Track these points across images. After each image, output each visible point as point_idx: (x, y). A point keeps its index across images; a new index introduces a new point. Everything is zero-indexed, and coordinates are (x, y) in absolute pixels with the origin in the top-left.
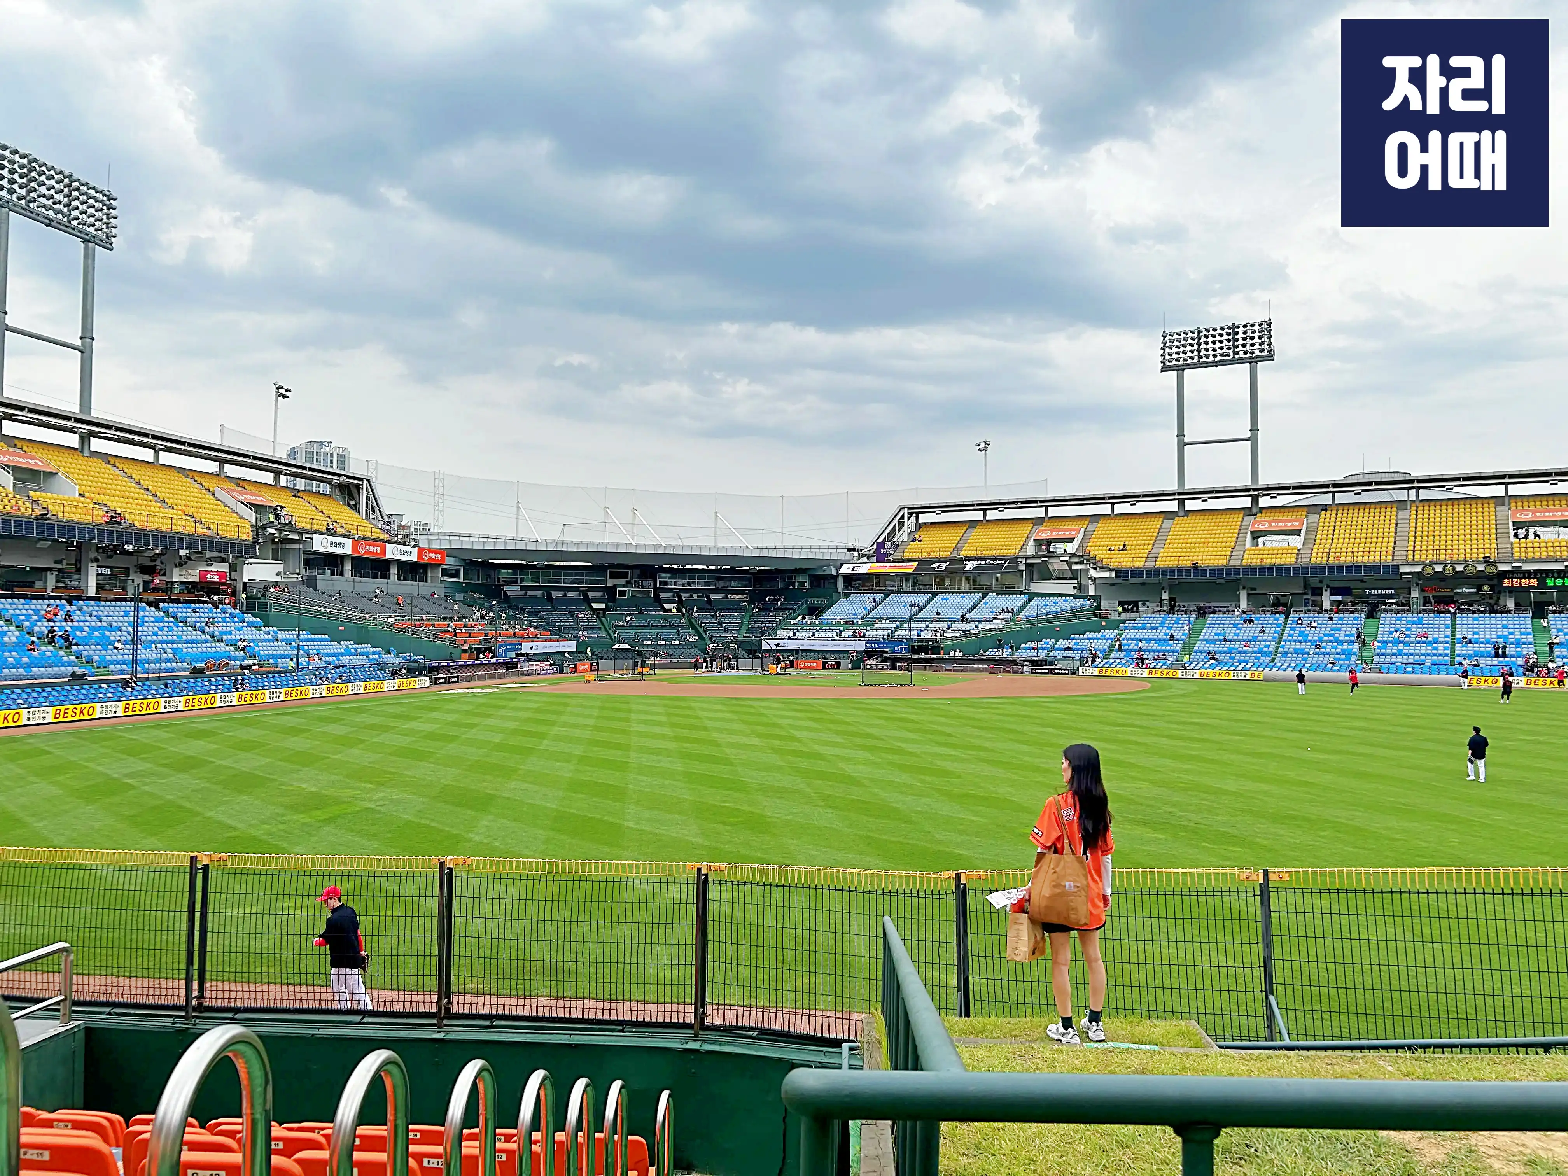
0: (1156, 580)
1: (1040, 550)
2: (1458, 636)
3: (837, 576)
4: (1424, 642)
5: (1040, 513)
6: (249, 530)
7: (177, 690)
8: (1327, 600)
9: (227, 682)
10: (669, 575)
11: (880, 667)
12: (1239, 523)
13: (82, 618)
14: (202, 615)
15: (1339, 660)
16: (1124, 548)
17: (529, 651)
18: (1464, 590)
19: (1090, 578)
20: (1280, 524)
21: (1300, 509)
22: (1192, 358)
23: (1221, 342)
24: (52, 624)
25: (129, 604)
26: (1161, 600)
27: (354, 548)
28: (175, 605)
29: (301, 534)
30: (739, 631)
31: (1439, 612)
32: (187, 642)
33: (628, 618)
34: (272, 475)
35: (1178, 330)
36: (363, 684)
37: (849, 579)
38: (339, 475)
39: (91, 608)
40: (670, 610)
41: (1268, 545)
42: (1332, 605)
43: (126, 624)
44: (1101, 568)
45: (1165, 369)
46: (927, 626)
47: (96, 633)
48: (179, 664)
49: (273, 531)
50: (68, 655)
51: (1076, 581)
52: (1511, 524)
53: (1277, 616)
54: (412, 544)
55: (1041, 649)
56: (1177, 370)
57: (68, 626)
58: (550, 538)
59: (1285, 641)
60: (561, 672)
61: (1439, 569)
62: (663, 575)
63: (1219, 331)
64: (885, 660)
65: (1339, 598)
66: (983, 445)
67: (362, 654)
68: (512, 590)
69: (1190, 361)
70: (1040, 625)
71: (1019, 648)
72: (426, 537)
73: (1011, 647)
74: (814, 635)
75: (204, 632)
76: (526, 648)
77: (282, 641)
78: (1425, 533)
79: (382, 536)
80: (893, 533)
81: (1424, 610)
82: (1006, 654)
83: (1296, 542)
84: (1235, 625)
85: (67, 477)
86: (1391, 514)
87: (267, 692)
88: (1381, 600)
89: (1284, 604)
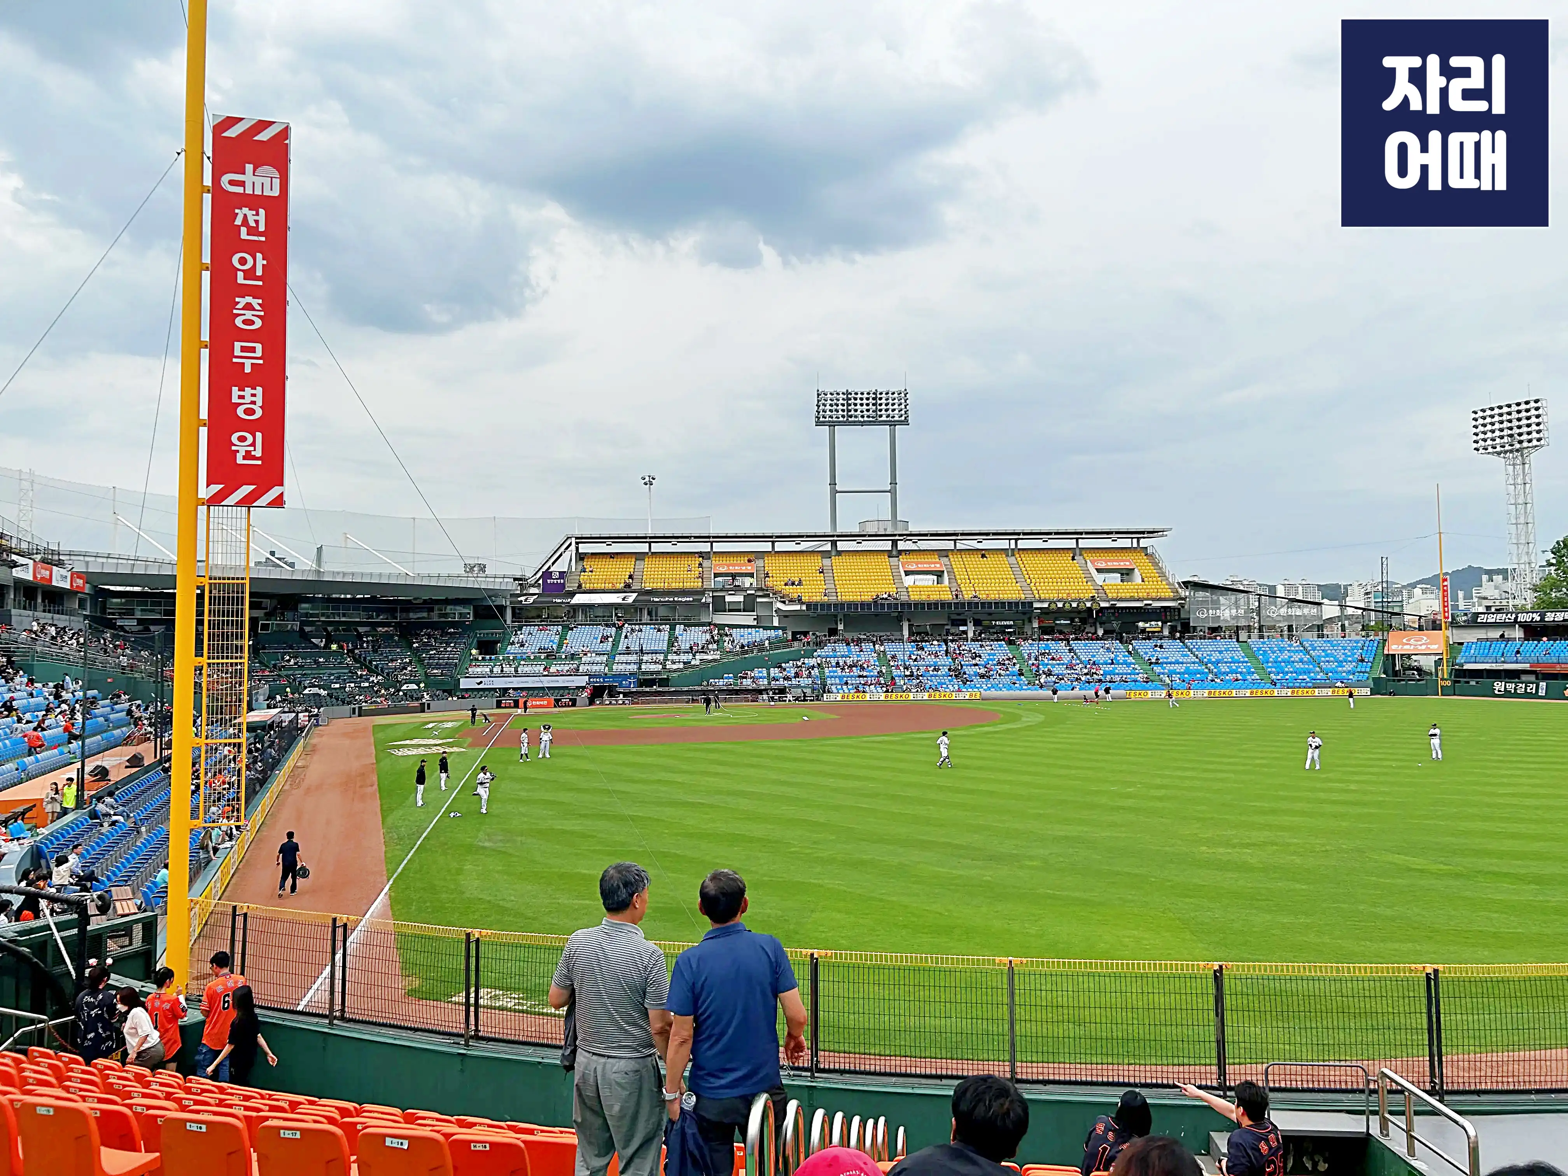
1: (726, 584)
2: (1083, 658)
3: (505, 608)
5: (707, 548)
8: (971, 630)
12: (891, 563)
18: (1062, 622)
19: (775, 611)
20: (923, 565)
22: (843, 416)
23: (868, 405)
27: (34, 573)
31: (1056, 640)
33: (287, 657)
35: (832, 391)
37: (515, 611)
41: (917, 583)
44: (789, 601)
45: (819, 423)
51: (755, 613)
52: (1092, 570)
54: (71, 567)
56: (830, 426)
61: (1060, 605)
62: (307, 605)
63: (865, 396)
64: (617, 695)
69: (841, 419)
81: (1044, 638)
86: (1003, 560)
88: (1002, 630)
89: (927, 634)
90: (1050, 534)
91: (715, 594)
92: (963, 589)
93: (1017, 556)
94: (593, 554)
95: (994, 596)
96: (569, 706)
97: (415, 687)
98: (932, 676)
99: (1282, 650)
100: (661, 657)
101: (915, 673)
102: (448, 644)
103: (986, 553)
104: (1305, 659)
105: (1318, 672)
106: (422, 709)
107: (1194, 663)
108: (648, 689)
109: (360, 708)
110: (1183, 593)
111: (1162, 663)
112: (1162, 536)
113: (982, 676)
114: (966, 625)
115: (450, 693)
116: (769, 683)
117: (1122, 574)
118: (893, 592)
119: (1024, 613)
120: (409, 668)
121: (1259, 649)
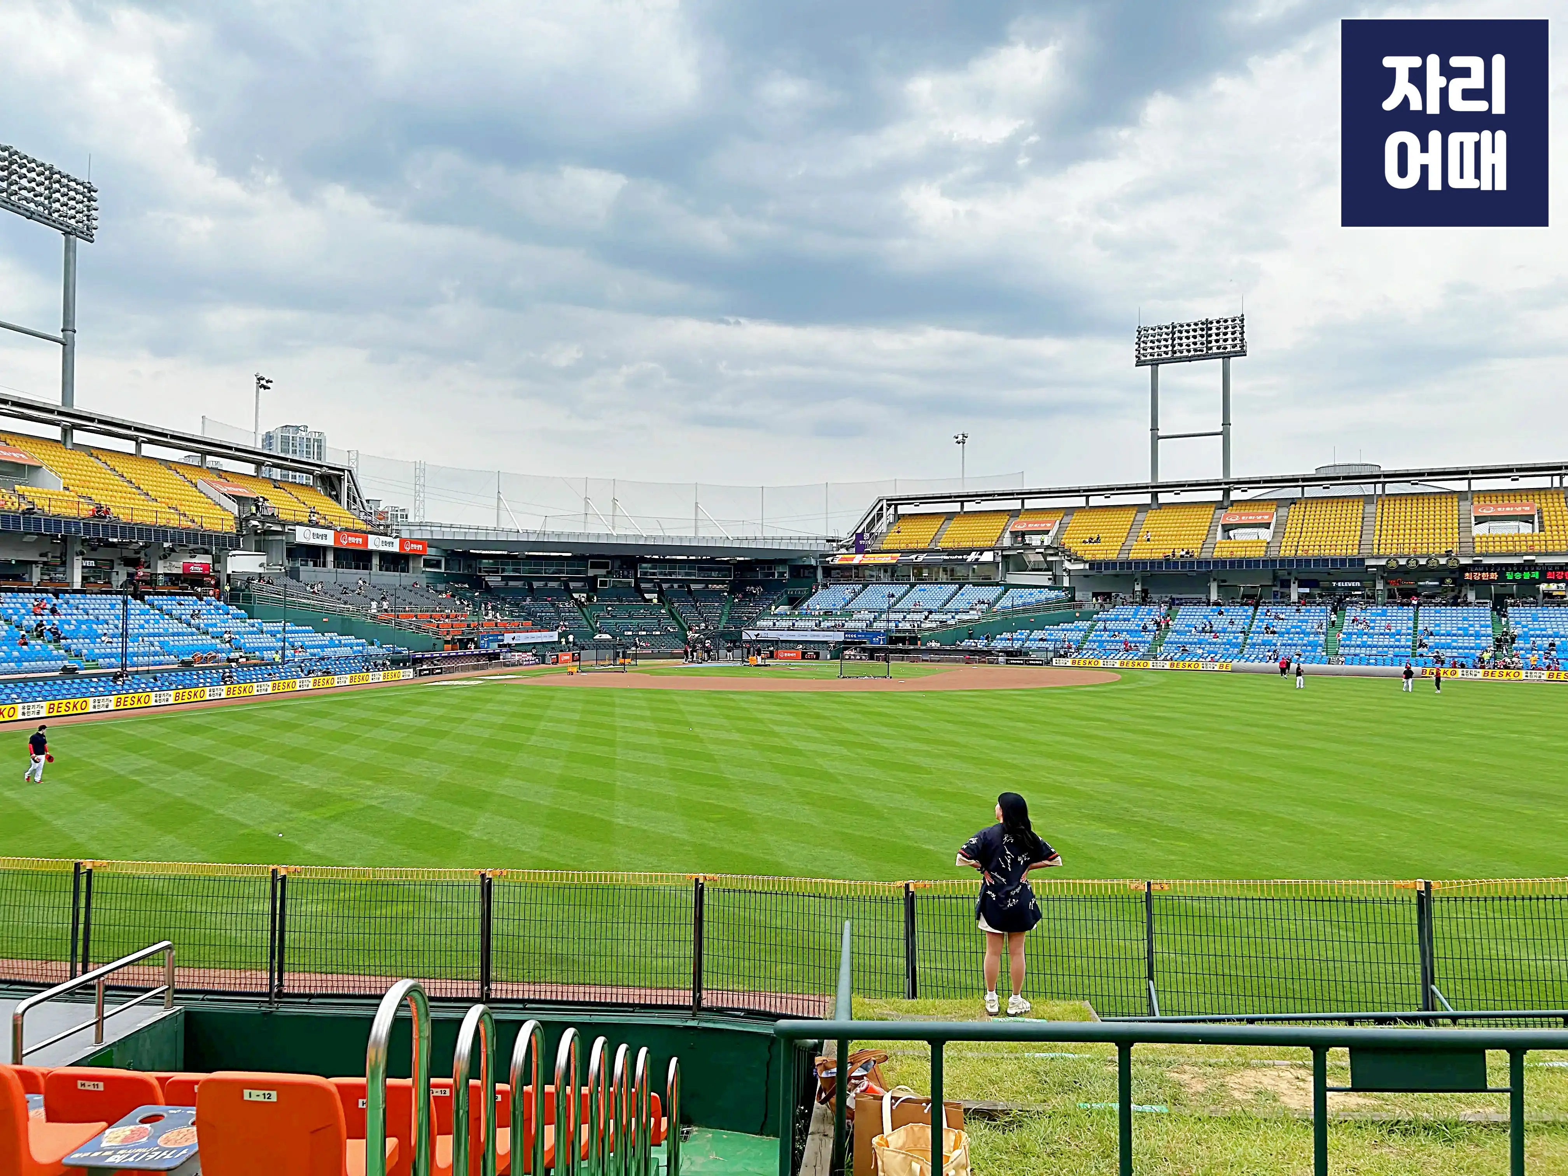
0: (1129, 572)
1: (1015, 542)
2: (1420, 628)
3: (816, 568)
4: (1387, 634)
5: (1016, 505)
6: (232, 523)
7: (167, 684)
8: (1295, 593)
9: (215, 675)
10: (649, 565)
11: (858, 657)
12: (1211, 516)
13: (69, 611)
14: (187, 607)
15: (1304, 651)
16: (1098, 540)
17: (511, 642)
18: (1427, 583)
19: (1065, 570)
20: (1250, 518)
21: (1270, 503)
22: (1166, 353)
23: (1195, 337)
24: (40, 618)
25: (114, 596)
26: (1134, 592)
27: (336, 540)
28: (160, 597)
29: (284, 525)
30: (719, 622)
31: (1403, 605)
32: (173, 635)
33: (609, 609)
34: (253, 466)
35: (1153, 326)
36: (348, 676)
37: (828, 571)
38: (321, 466)
39: (77, 601)
40: (651, 600)
41: (1239, 538)
42: (1299, 598)
43: (112, 617)
45: (1139, 363)
46: (905, 617)
47: (84, 627)
48: (167, 657)
49: (255, 523)
50: (58, 649)
51: (1051, 573)
52: (1473, 519)
53: (1247, 607)
54: (394, 535)
55: (1016, 640)
56: (1152, 365)
57: (56, 619)
58: (531, 528)
59: (1253, 632)
60: (544, 663)
61: (1402, 562)
62: (644, 565)
63: (1193, 327)
64: (864, 650)
65: (1307, 590)
66: (960, 438)
67: (345, 645)
68: (494, 580)
69: (1164, 356)
70: (1015, 616)
71: (995, 638)
72: (407, 527)
73: (987, 638)
74: (794, 625)
75: (189, 625)
76: (508, 639)
77: (267, 632)
78: (1390, 527)
79: (364, 527)
80: (872, 524)
81: (1388, 603)
82: (981, 644)
83: (1266, 535)
84: (1206, 617)
85: (51, 470)
86: (1358, 508)
87: (255, 685)
88: (1347, 592)
89: (1254, 596)
92: (1284, 544)
94: (907, 515)
118: (1195, 547)
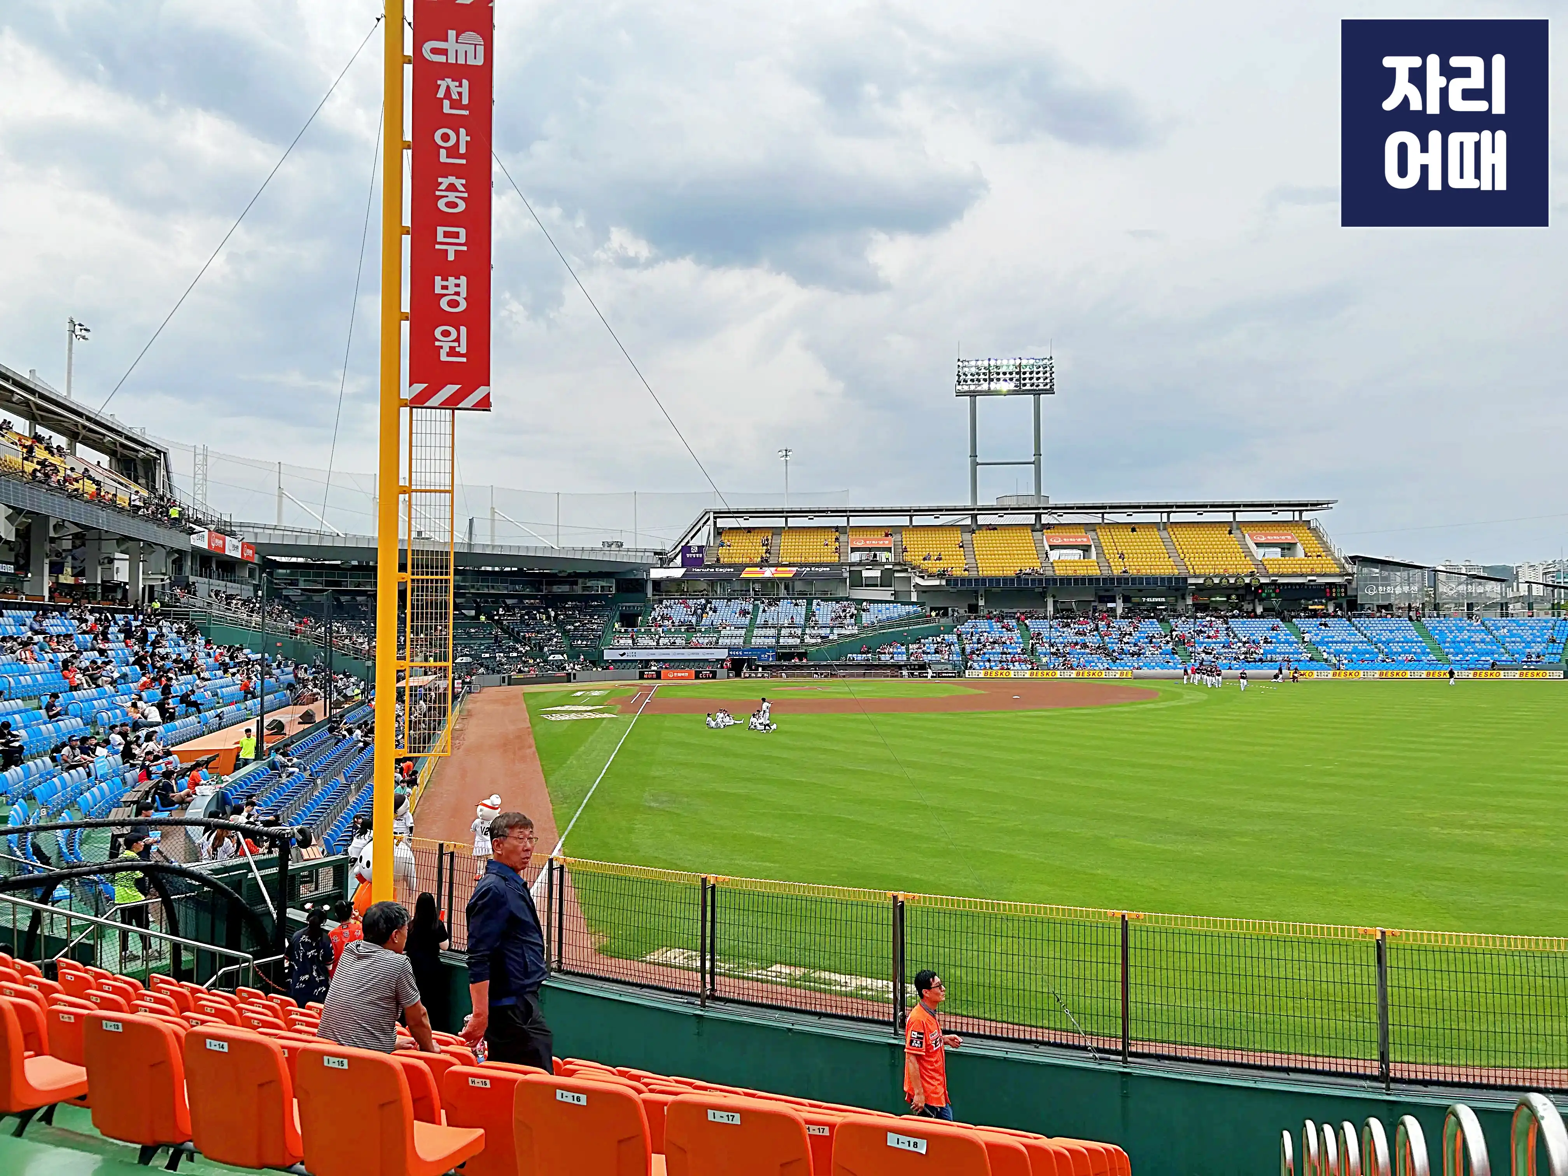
3: (647, 581)
11: (759, 675)
12: (1033, 537)
18: (1218, 599)
19: (914, 586)
20: (1069, 540)
27: (210, 542)
37: (659, 584)
41: (1063, 558)
44: (929, 576)
45: (960, 394)
51: (891, 588)
52: (1253, 545)
54: (241, 537)
56: (971, 396)
70: (887, 631)
86: (1156, 534)
88: (1154, 607)
89: (1071, 610)
90: (1206, 506)
91: (852, 569)
92: (1112, 564)
93: (1170, 530)
94: (730, 528)
95: (1145, 571)
96: (709, 678)
97: (561, 657)
98: (1079, 654)
99: (1460, 630)
100: (799, 632)
101: (1061, 651)
102: (592, 616)
103: (1136, 526)
104: (1488, 640)
105: (1502, 654)
106: (568, 678)
107: (1361, 642)
108: (786, 663)
109: (510, 677)
110: (1349, 568)
111: (1328, 642)
112: (1328, 508)
113: (1133, 655)
114: (1114, 601)
115: (594, 663)
116: (908, 659)
117: (1283, 549)
118: (1037, 565)
119: (1177, 590)
120: (555, 640)
121: (1435, 628)
